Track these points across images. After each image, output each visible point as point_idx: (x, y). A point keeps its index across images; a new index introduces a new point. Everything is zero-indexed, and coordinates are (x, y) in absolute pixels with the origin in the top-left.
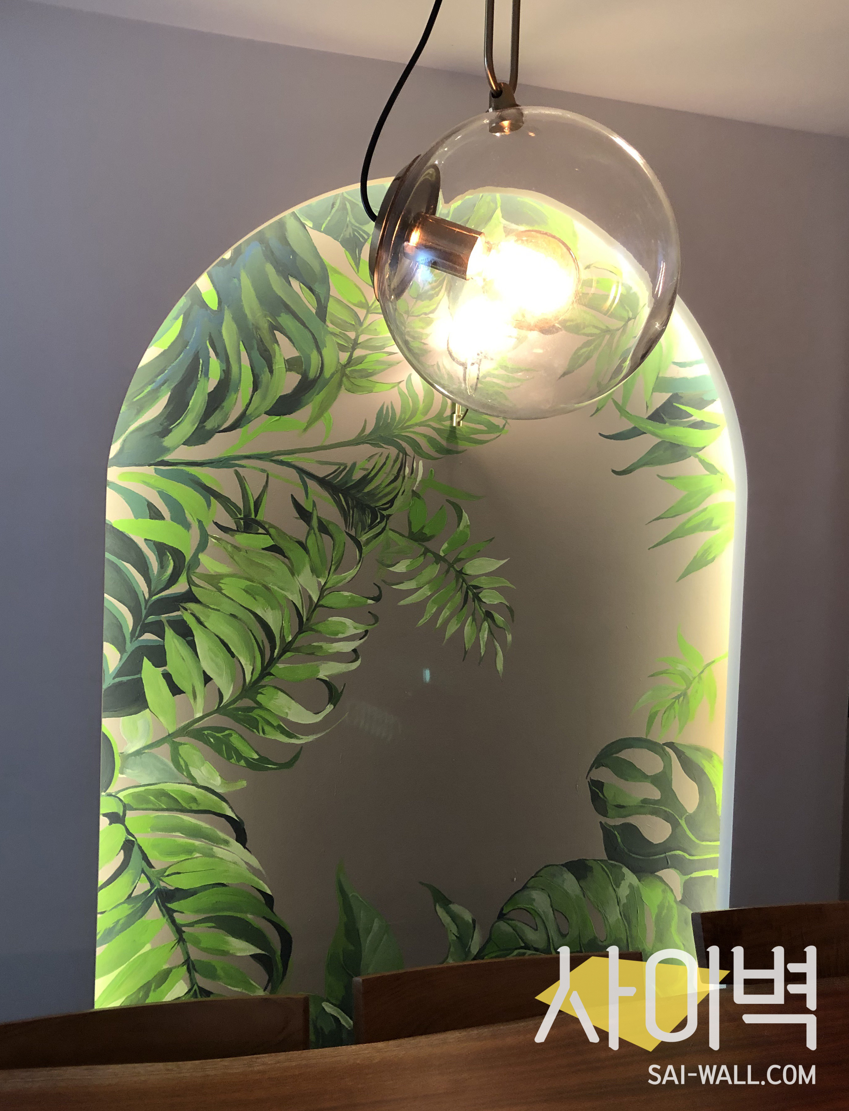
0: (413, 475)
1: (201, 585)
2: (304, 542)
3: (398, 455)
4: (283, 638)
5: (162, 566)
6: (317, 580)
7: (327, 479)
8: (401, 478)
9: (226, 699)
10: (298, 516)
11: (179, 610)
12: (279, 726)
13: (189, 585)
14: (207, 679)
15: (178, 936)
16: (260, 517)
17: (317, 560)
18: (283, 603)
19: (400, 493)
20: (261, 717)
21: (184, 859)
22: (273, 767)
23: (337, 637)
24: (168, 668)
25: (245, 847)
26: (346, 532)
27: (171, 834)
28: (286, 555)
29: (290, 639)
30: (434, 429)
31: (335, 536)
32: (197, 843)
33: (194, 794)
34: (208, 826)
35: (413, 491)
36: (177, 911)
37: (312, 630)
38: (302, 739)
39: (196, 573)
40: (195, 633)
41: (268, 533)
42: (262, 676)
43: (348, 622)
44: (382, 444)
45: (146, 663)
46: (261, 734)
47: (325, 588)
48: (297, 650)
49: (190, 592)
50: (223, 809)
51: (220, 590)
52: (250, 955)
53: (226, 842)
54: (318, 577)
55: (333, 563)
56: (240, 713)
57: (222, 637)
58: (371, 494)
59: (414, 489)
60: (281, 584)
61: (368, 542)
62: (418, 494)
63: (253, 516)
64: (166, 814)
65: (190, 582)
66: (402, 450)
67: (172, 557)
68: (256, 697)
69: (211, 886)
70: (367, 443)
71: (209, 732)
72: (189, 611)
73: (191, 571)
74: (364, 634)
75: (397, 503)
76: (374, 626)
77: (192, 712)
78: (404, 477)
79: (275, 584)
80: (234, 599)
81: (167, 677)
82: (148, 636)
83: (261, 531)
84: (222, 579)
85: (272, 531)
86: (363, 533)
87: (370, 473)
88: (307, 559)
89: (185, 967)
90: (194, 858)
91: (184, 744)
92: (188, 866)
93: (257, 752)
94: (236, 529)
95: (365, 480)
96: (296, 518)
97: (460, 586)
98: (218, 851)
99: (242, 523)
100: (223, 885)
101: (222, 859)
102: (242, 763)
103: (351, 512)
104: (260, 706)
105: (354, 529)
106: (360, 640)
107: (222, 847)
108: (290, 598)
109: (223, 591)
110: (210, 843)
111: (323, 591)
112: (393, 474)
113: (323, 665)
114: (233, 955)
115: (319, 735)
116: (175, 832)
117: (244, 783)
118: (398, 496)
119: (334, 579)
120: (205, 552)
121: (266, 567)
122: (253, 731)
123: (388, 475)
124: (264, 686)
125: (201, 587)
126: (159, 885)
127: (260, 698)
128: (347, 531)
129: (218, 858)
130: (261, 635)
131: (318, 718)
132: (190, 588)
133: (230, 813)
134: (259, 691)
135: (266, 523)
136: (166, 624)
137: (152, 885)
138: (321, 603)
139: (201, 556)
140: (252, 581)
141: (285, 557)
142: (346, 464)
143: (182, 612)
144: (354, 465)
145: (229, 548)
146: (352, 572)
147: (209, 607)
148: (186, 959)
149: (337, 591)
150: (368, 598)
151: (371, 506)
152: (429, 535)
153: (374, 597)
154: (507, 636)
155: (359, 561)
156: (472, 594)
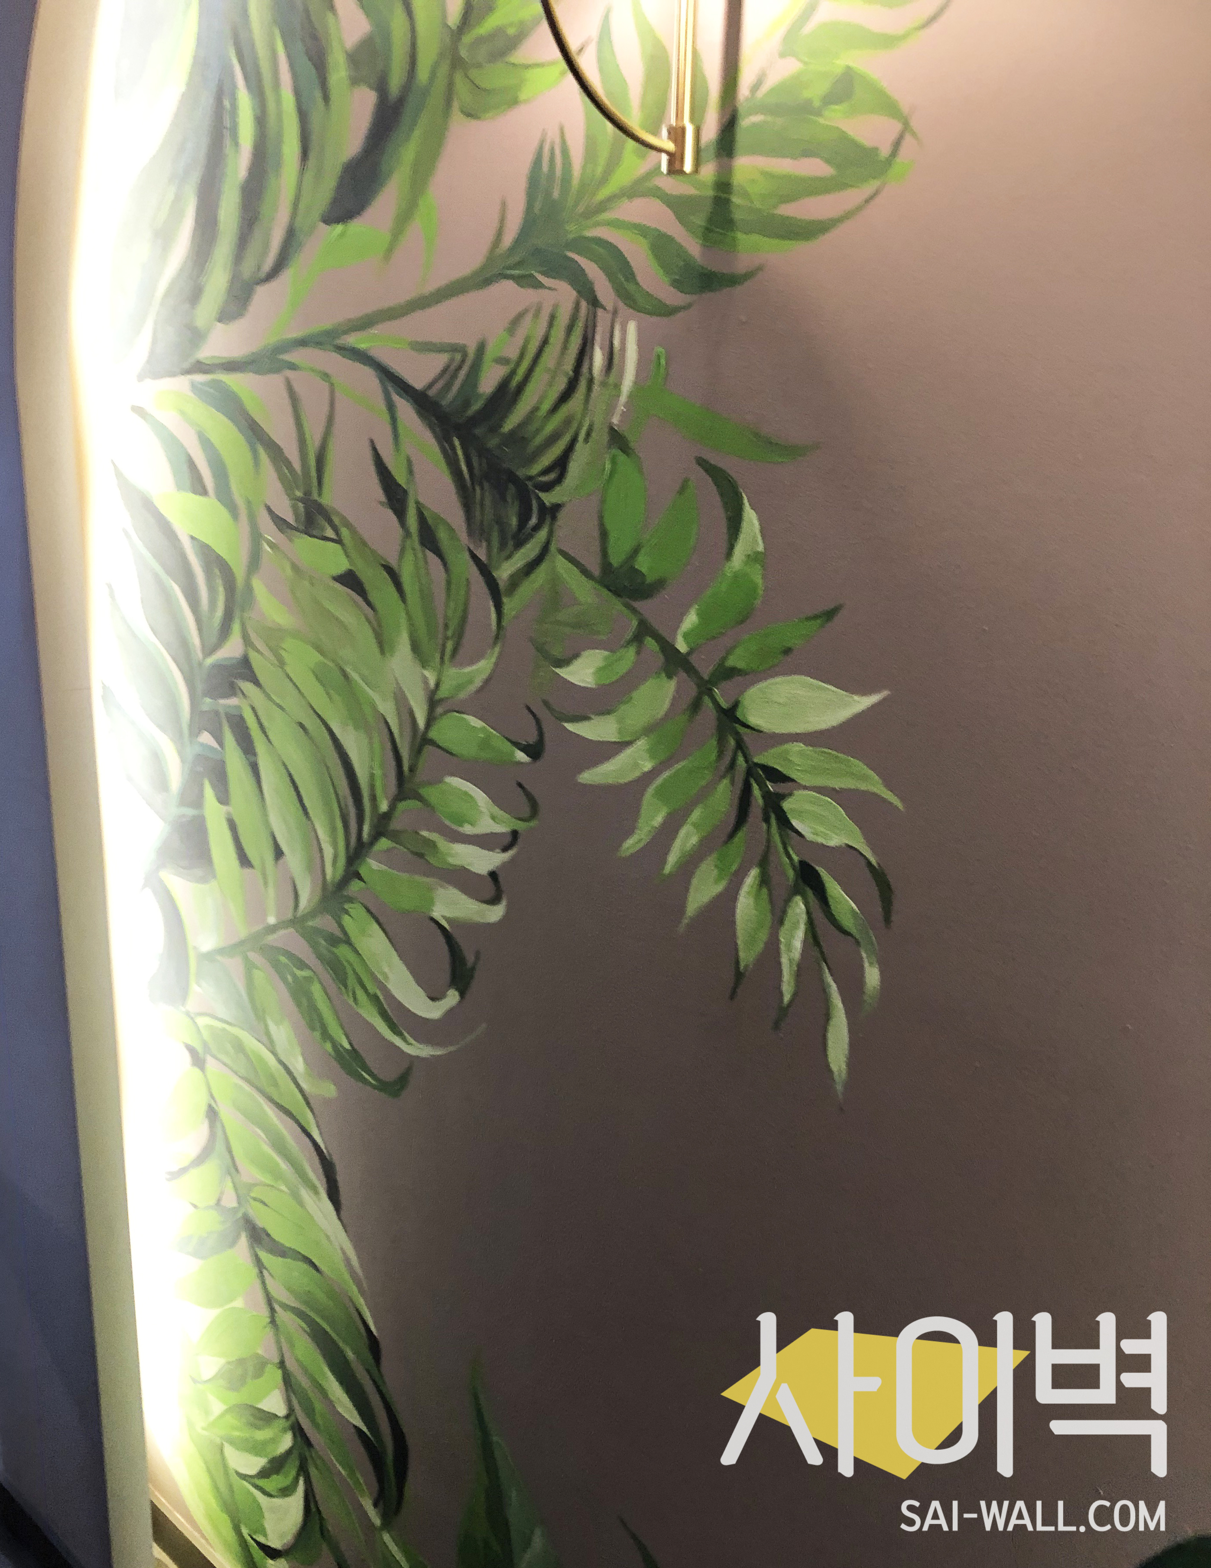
0: (611, 373)
1: (259, 648)
2: (395, 565)
3: (575, 308)
4: (373, 800)
5: (212, 596)
6: (423, 672)
7: (430, 393)
8: (581, 385)
9: (303, 900)
10: (383, 499)
12: (377, 998)
13: (245, 644)
14: (278, 851)
16: (327, 498)
17: (420, 621)
18: (371, 717)
19: (581, 436)
20: (349, 963)
21: (270, 1183)
22: (373, 1082)
23: (461, 829)
24: (232, 810)
25: (338, 1216)
26: (470, 550)
27: (255, 1128)
28: (370, 596)
29: (385, 804)
30: (669, 200)
31: (450, 557)
32: (282, 1164)
33: (275, 1071)
34: (294, 1144)
35: (609, 429)
36: (266, 1268)
37: (419, 796)
38: (411, 1044)
39: (252, 619)
40: (258, 749)
41: (340, 539)
42: (347, 876)
43: (481, 796)
44: (540, 278)
45: (208, 789)
46: (352, 1001)
47: (436, 695)
48: (396, 836)
49: (246, 658)
50: (309, 1122)
51: (282, 663)
52: (354, 1425)
53: (315, 1189)
54: (423, 664)
55: (448, 632)
56: (322, 941)
57: (292, 771)
59: (613, 422)
60: (365, 671)
61: (513, 581)
62: (623, 439)
63: (317, 495)
65: (245, 637)
66: (583, 290)
67: (222, 579)
68: (341, 915)
70: (512, 277)
71: (287, 960)
72: (248, 700)
73: (245, 614)
74: (511, 838)
75: (575, 467)
76: (529, 824)
77: (264, 910)
78: (588, 382)
79: (356, 670)
80: (302, 689)
81: (233, 828)
82: (207, 738)
83: (330, 531)
84: (283, 639)
85: (345, 532)
86: (503, 555)
87: (513, 373)
88: (403, 614)
90: (281, 1191)
91: (259, 969)
93: (346, 1035)
94: (294, 524)
95: (505, 395)
96: (381, 503)
97: (727, 759)
98: (308, 1200)
99: (304, 510)
100: (317, 1268)
101: (311, 1216)
103: (476, 490)
104: (347, 939)
105: (484, 544)
106: (503, 851)
107: (310, 1193)
108: (381, 709)
109: (289, 666)
110: (297, 1176)
111: (433, 702)
112: (563, 374)
113: (438, 890)
115: (438, 1052)
116: (259, 1128)
117: (332, 1089)
118: (579, 445)
119: (450, 674)
120: (260, 571)
121: (338, 621)
122: (341, 990)
123: (554, 376)
124: (351, 899)
125: (260, 652)
126: (247, 1208)
127: (347, 922)
128: (471, 546)
129: (308, 1212)
131: (436, 1013)
132: (246, 650)
133: (317, 1137)
134: (345, 905)
135: (337, 511)
136: (224, 719)
137: (239, 1202)
138: (430, 732)
139: (258, 582)
140: (324, 654)
141: (369, 602)
142: (466, 348)
143: (241, 701)
144: (481, 349)
145: (289, 569)
147: (270, 698)
149: (458, 712)
150: (516, 744)
151: (517, 476)
152: (650, 579)
153: (529, 745)
154: (866, 965)
155: (497, 637)
156: (763, 797)
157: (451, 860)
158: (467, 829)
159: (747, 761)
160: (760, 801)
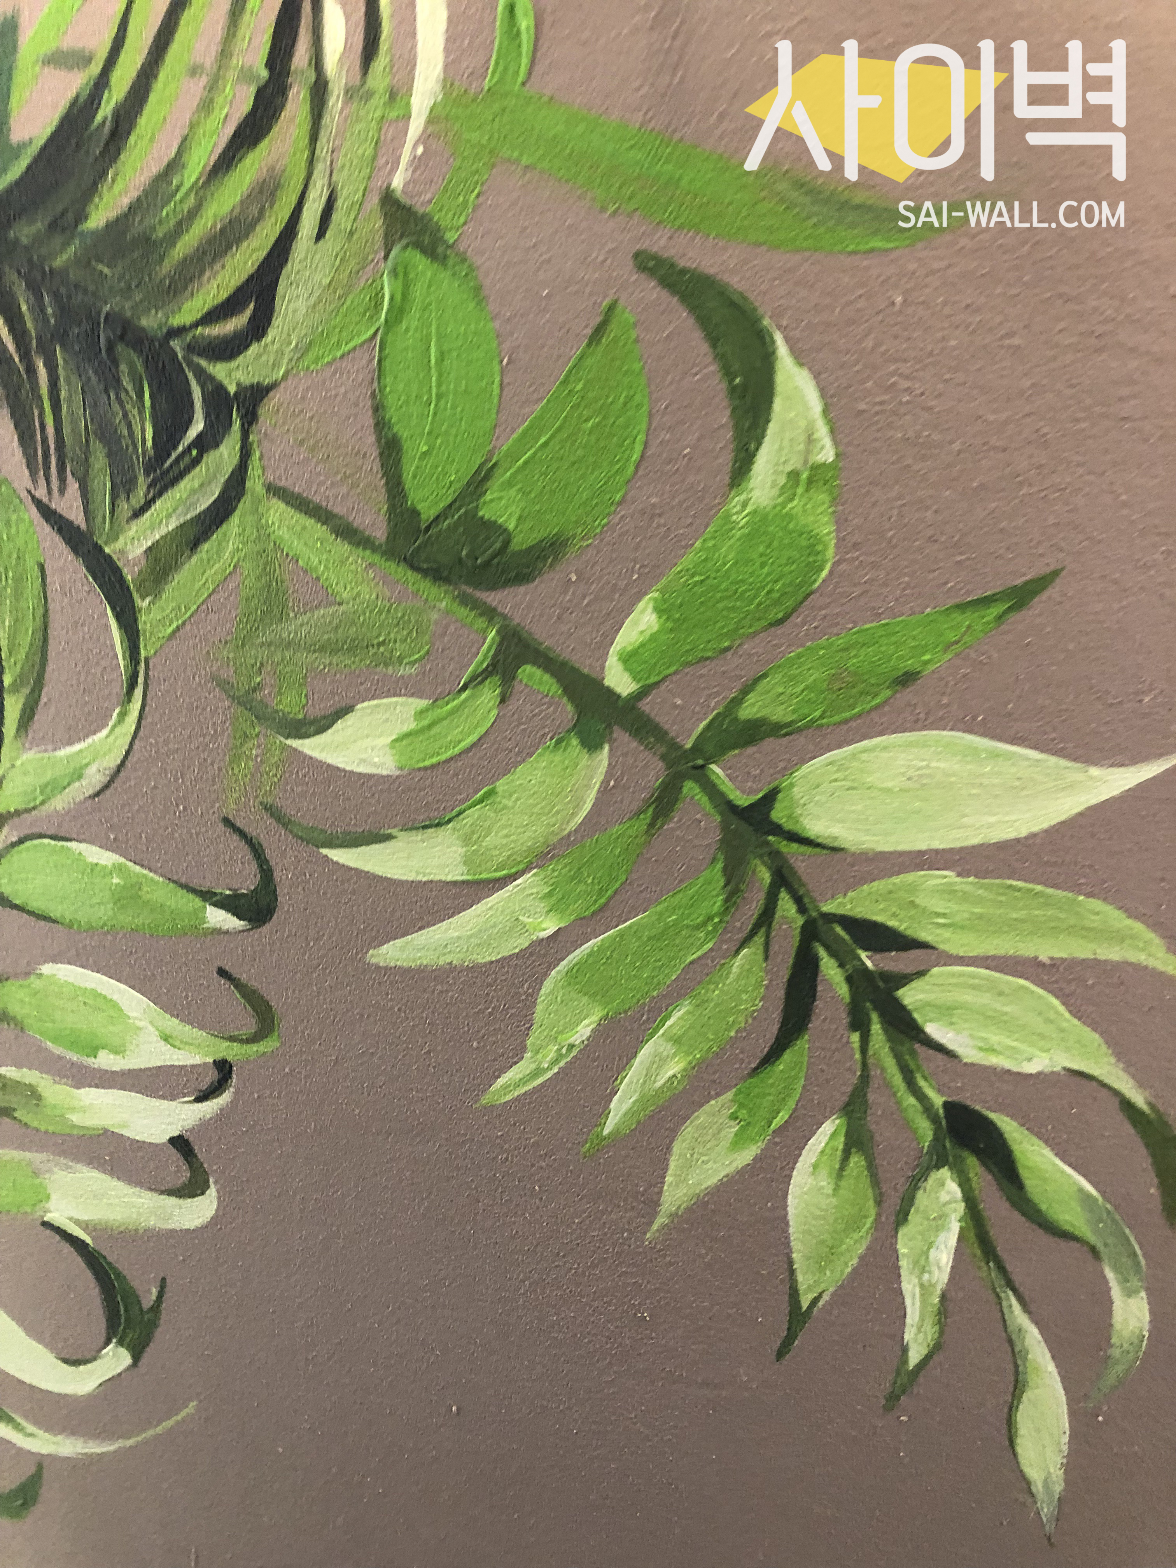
19: (309, 225)
23: (91, 1061)
35: (388, 199)
38: (33, 1435)
43: (129, 1000)
55: (7, 681)
61: (164, 561)
74: (212, 1075)
76: (254, 1048)
78: (320, 91)
86: (125, 506)
87: (102, 82)
105: (73, 486)
106: (199, 1100)
112: (246, 75)
113: (59, 1173)
115: (97, 1448)
118: (303, 249)
119: (28, 763)
123: (213, 86)
128: (41, 493)
131: (80, 1382)
144: (9, 34)
149: (53, 837)
150: (208, 896)
151: (143, 329)
152: (521, 541)
153: (236, 896)
154: (1116, 1292)
155: (131, 681)
156: (849, 979)
157: (75, 1118)
158: (105, 1061)
159: (802, 909)
160: (843, 990)
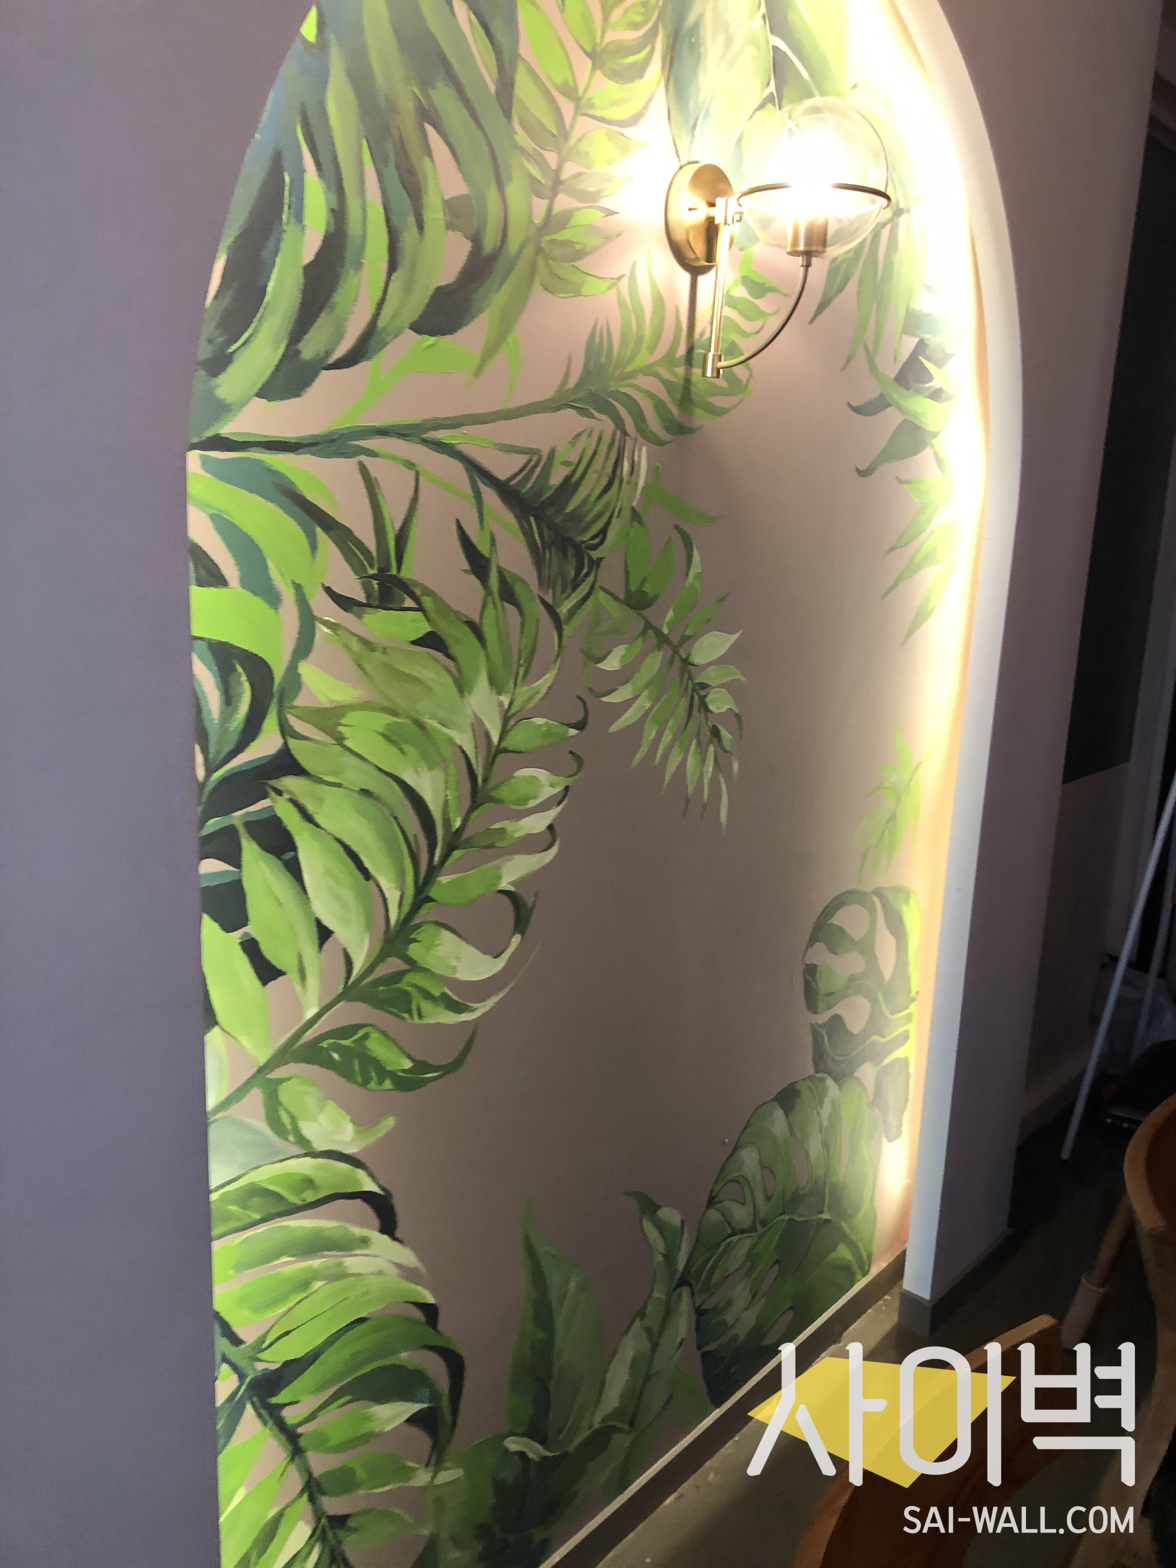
0: (634, 475)
1: (306, 734)
2: (477, 621)
3: (614, 434)
4: (447, 822)
5: (229, 699)
6: (498, 699)
7: (513, 482)
8: (617, 482)
9: (358, 965)
10: (467, 566)
11: (265, 796)
12: (444, 996)
13: (284, 737)
14: (324, 934)
15: (290, 1448)
16: (407, 573)
17: (498, 660)
18: (447, 752)
19: (616, 514)
20: (414, 986)
21: (294, 1303)
22: (435, 1074)
23: (526, 807)
24: (251, 929)
25: (395, 1239)
26: (540, 598)
27: (271, 1264)
28: (451, 652)
29: (457, 823)
30: (664, 382)
31: (525, 605)
32: (316, 1263)
33: (308, 1172)
34: (333, 1224)
35: (633, 510)
36: (285, 1405)
37: (491, 799)
38: (476, 1009)
39: (295, 707)
40: (299, 841)
41: (420, 608)
42: (416, 907)
43: (542, 775)
44: (593, 411)
45: (209, 928)
46: (416, 1020)
47: (510, 713)
48: (469, 844)
49: (285, 752)
50: (358, 1182)
51: (340, 740)
52: (407, 1421)
53: (365, 1242)
54: (499, 693)
55: (522, 662)
56: (381, 988)
57: (348, 842)
58: (576, 516)
59: (634, 504)
60: (442, 714)
61: (572, 612)
62: (639, 515)
63: (394, 571)
64: (261, 1229)
65: (285, 730)
66: (619, 423)
67: (247, 676)
68: (407, 949)
69: (341, 1332)
70: (574, 407)
71: (330, 1041)
72: (286, 796)
73: (286, 705)
74: (563, 792)
75: (611, 534)
76: (577, 776)
77: (299, 1010)
78: (621, 480)
79: (433, 718)
80: (366, 757)
81: (251, 947)
82: (211, 867)
83: (409, 603)
84: (343, 715)
85: (427, 601)
86: (564, 596)
87: (574, 472)
88: (482, 658)
89: (305, 1497)
90: (312, 1293)
91: (289, 1079)
92: (303, 1312)
93: (409, 1057)
94: (364, 601)
95: (569, 487)
96: (464, 571)
97: (684, 687)
98: (354, 1263)
99: (376, 586)
100: (361, 1320)
101: (358, 1275)
102: (388, 1084)
103: (547, 554)
104: (414, 966)
105: (551, 591)
106: (558, 806)
107: (358, 1252)
108: (458, 741)
109: (347, 743)
110: (339, 1253)
111: (507, 719)
112: (607, 475)
113: (509, 864)
114: (380, 1435)
115: (501, 995)
116: (278, 1258)
117: (390, 1122)
118: (614, 520)
119: (524, 692)
120: (312, 656)
121: (415, 680)
122: (403, 1018)
123: (600, 476)
124: (418, 926)
125: (305, 738)
126: (255, 1370)
127: (414, 950)
128: (541, 594)
129: (353, 1275)
130: (413, 824)
131: (499, 964)
132: (286, 744)
133: (370, 1186)
134: (412, 937)
135: (416, 583)
136: (242, 830)
137: (242, 1376)
138: (504, 744)
139: (305, 669)
140: (394, 713)
141: (449, 656)
142: (539, 451)
143: (274, 801)
144: (552, 453)
145: (356, 646)
146: (548, 678)
147: (320, 781)
148: (306, 1479)
149: (527, 719)
150: (569, 725)
151: (575, 541)
152: (650, 596)
155: (558, 655)
156: (699, 700)
157: (516, 835)
158: (532, 803)
159: (692, 684)
160: (698, 703)
